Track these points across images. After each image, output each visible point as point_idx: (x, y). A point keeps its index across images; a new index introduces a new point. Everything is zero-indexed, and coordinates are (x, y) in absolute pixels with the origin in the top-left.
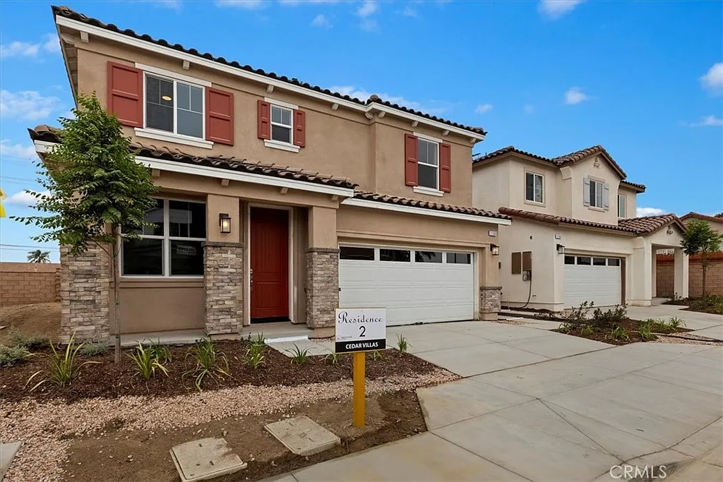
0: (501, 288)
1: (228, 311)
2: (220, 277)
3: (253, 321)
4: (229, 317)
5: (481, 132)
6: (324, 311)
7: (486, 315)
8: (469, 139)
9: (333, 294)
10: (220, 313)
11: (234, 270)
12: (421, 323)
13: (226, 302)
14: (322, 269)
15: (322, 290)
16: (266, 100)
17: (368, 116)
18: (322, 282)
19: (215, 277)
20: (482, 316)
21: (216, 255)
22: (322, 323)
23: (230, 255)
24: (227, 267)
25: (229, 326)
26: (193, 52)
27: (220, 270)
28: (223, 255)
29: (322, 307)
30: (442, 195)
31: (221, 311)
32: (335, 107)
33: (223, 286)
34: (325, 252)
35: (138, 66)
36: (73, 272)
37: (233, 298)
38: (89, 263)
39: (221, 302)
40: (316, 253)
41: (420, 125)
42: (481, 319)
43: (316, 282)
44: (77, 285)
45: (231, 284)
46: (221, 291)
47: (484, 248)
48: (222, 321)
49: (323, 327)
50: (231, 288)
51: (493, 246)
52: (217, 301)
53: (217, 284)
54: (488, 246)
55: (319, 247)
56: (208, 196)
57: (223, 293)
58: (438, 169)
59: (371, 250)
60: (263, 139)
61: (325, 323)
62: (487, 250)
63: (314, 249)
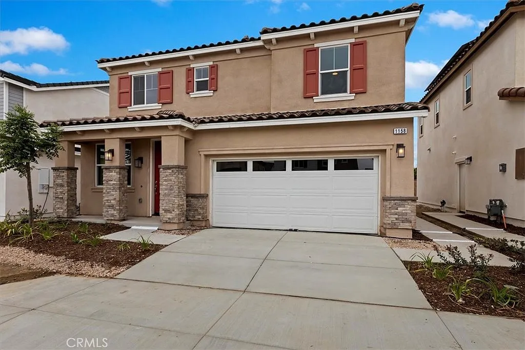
0: (417, 199)
1: (112, 206)
2: (109, 186)
4: (113, 210)
6: (166, 211)
7: (387, 230)
9: (174, 199)
11: (115, 182)
12: (296, 230)
14: (165, 181)
18: (166, 189)
21: (107, 174)
22: (166, 219)
23: (113, 174)
24: (112, 181)
25: (113, 215)
27: (109, 182)
28: (111, 174)
33: (110, 192)
34: (168, 168)
37: (115, 199)
40: (162, 169)
42: (382, 235)
45: (114, 190)
46: (109, 195)
47: (385, 150)
48: (110, 212)
49: (166, 222)
53: (108, 191)
54: (391, 147)
55: (165, 165)
56: (106, 140)
57: (110, 196)
58: (349, 71)
59: (246, 163)
60: (189, 93)
61: (167, 219)
62: (388, 152)
63: (159, 166)
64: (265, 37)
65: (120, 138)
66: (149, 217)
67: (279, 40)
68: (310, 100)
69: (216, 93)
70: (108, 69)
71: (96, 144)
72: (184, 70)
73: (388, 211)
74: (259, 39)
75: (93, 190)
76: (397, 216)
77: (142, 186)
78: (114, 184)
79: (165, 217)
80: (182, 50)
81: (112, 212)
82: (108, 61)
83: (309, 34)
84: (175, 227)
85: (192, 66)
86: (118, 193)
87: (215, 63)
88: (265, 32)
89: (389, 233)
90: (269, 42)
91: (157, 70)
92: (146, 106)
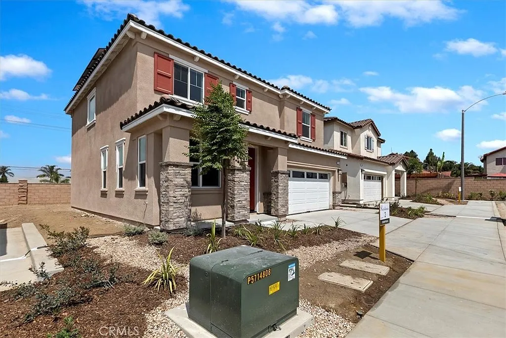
5: (329, 109)
10: (240, 209)
13: (243, 202)
16: (234, 83)
17: (281, 97)
19: (238, 187)
20: (334, 207)
26: (202, 52)
29: (282, 204)
30: (312, 142)
31: (240, 207)
32: (267, 90)
35: (171, 56)
36: (175, 184)
38: (182, 180)
39: (241, 202)
41: (304, 103)
43: (280, 189)
44: (177, 193)
50: (245, 194)
51: (339, 170)
52: (239, 201)
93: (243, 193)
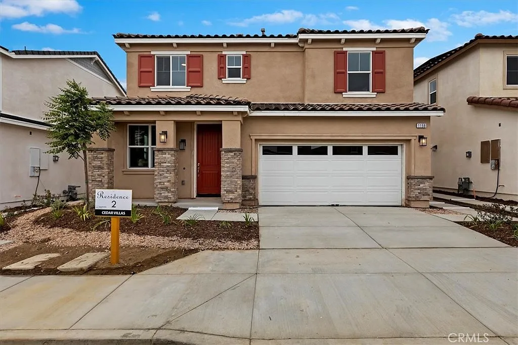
0: (434, 177)
1: (166, 189)
2: (161, 169)
3: (199, 195)
4: (167, 192)
6: (228, 192)
7: (412, 202)
8: (409, 40)
9: (236, 180)
10: (162, 190)
11: (170, 164)
12: (337, 205)
13: (165, 184)
14: (227, 163)
15: (227, 177)
17: (301, 45)
18: (228, 171)
19: (159, 168)
20: (408, 203)
21: (160, 156)
22: (228, 199)
23: (167, 156)
24: (166, 163)
25: (166, 197)
27: (162, 164)
28: (163, 156)
29: (228, 188)
30: (375, 96)
31: (162, 188)
32: (273, 45)
33: (164, 174)
34: (230, 151)
35: (152, 53)
36: (93, 166)
37: (169, 181)
38: (99, 162)
39: (162, 183)
40: (223, 152)
41: (347, 40)
42: (407, 206)
43: (223, 171)
44: (95, 173)
45: (168, 172)
47: (410, 140)
48: (163, 194)
49: (229, 202)
50: (168, 175)
51: (421, 137)
52: (160, 182)
53: (161, 173)
54: (415, 138)
55: (225, 148)
56: (157, 122)
57: (163, 178)
58: (371, 74)
59: (291, 148)
60: (221, 79)
61: (230, 199)
62: (413, 141)
63: (221, 149)
64: (302, 36)
65: (174, 121)
66: (194, 198)
67: (314, 41)
68: (340, 95)
69: (249, 81)
70: (127, 46)
71: (128, 125)
72: (216, 55)
73: (413, 187)
74: (295, 37)
75: (125, 173)
76: (419, 191)
77: (184, 168)
78: (168, 166)
79: (227, 197)
80: (216, 37)
81: (166, 194)
82: (129, 37)
83: (341, 39)
84: (238, 206)
85: (224, 53)
86: (173, 175)
87: (248, 53)
88: (303, 32)
89: (413, 204)
90: (306, 41)
91: (186, 53)
92: (171, 88)
93: (165, 175)
